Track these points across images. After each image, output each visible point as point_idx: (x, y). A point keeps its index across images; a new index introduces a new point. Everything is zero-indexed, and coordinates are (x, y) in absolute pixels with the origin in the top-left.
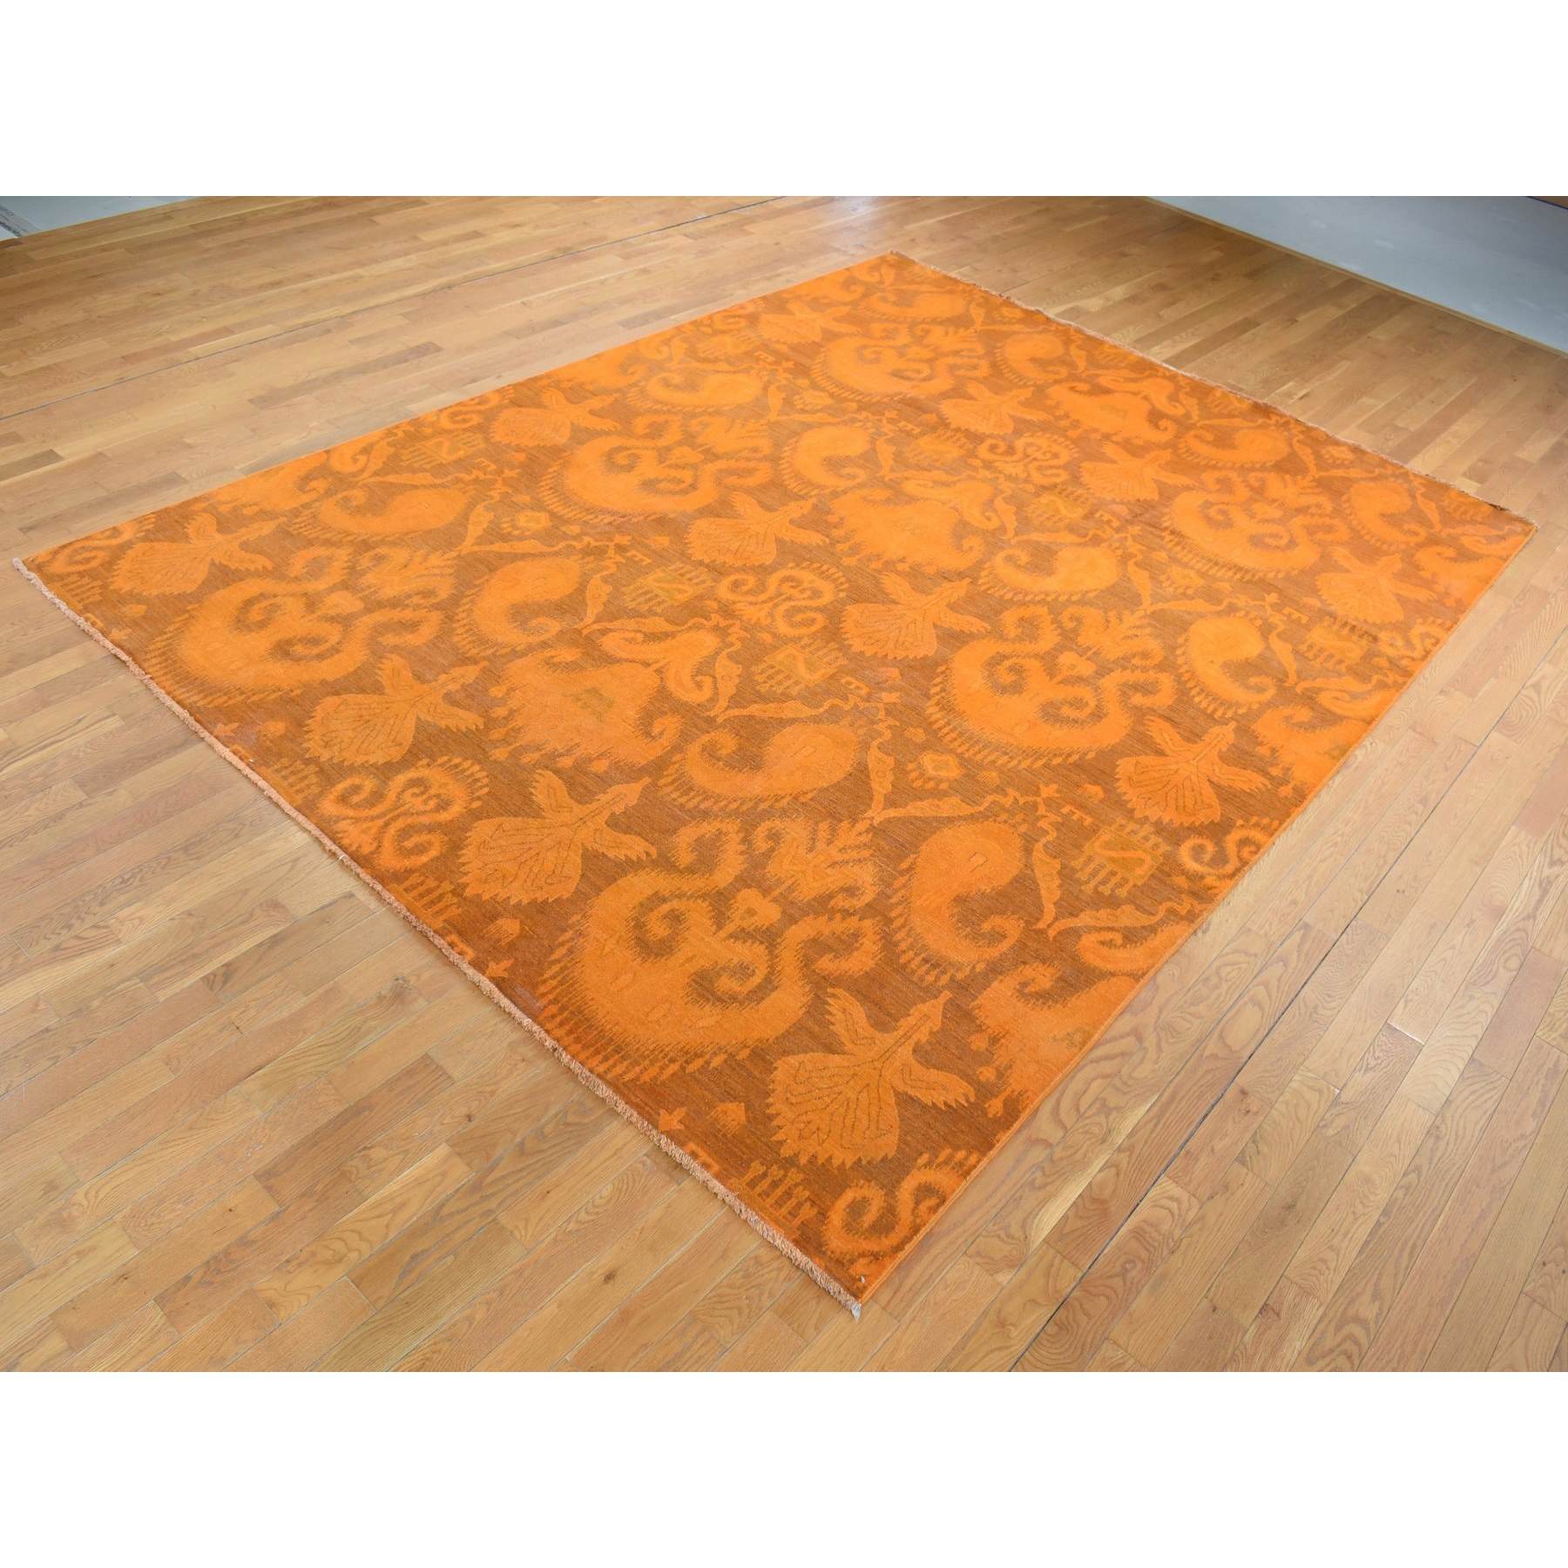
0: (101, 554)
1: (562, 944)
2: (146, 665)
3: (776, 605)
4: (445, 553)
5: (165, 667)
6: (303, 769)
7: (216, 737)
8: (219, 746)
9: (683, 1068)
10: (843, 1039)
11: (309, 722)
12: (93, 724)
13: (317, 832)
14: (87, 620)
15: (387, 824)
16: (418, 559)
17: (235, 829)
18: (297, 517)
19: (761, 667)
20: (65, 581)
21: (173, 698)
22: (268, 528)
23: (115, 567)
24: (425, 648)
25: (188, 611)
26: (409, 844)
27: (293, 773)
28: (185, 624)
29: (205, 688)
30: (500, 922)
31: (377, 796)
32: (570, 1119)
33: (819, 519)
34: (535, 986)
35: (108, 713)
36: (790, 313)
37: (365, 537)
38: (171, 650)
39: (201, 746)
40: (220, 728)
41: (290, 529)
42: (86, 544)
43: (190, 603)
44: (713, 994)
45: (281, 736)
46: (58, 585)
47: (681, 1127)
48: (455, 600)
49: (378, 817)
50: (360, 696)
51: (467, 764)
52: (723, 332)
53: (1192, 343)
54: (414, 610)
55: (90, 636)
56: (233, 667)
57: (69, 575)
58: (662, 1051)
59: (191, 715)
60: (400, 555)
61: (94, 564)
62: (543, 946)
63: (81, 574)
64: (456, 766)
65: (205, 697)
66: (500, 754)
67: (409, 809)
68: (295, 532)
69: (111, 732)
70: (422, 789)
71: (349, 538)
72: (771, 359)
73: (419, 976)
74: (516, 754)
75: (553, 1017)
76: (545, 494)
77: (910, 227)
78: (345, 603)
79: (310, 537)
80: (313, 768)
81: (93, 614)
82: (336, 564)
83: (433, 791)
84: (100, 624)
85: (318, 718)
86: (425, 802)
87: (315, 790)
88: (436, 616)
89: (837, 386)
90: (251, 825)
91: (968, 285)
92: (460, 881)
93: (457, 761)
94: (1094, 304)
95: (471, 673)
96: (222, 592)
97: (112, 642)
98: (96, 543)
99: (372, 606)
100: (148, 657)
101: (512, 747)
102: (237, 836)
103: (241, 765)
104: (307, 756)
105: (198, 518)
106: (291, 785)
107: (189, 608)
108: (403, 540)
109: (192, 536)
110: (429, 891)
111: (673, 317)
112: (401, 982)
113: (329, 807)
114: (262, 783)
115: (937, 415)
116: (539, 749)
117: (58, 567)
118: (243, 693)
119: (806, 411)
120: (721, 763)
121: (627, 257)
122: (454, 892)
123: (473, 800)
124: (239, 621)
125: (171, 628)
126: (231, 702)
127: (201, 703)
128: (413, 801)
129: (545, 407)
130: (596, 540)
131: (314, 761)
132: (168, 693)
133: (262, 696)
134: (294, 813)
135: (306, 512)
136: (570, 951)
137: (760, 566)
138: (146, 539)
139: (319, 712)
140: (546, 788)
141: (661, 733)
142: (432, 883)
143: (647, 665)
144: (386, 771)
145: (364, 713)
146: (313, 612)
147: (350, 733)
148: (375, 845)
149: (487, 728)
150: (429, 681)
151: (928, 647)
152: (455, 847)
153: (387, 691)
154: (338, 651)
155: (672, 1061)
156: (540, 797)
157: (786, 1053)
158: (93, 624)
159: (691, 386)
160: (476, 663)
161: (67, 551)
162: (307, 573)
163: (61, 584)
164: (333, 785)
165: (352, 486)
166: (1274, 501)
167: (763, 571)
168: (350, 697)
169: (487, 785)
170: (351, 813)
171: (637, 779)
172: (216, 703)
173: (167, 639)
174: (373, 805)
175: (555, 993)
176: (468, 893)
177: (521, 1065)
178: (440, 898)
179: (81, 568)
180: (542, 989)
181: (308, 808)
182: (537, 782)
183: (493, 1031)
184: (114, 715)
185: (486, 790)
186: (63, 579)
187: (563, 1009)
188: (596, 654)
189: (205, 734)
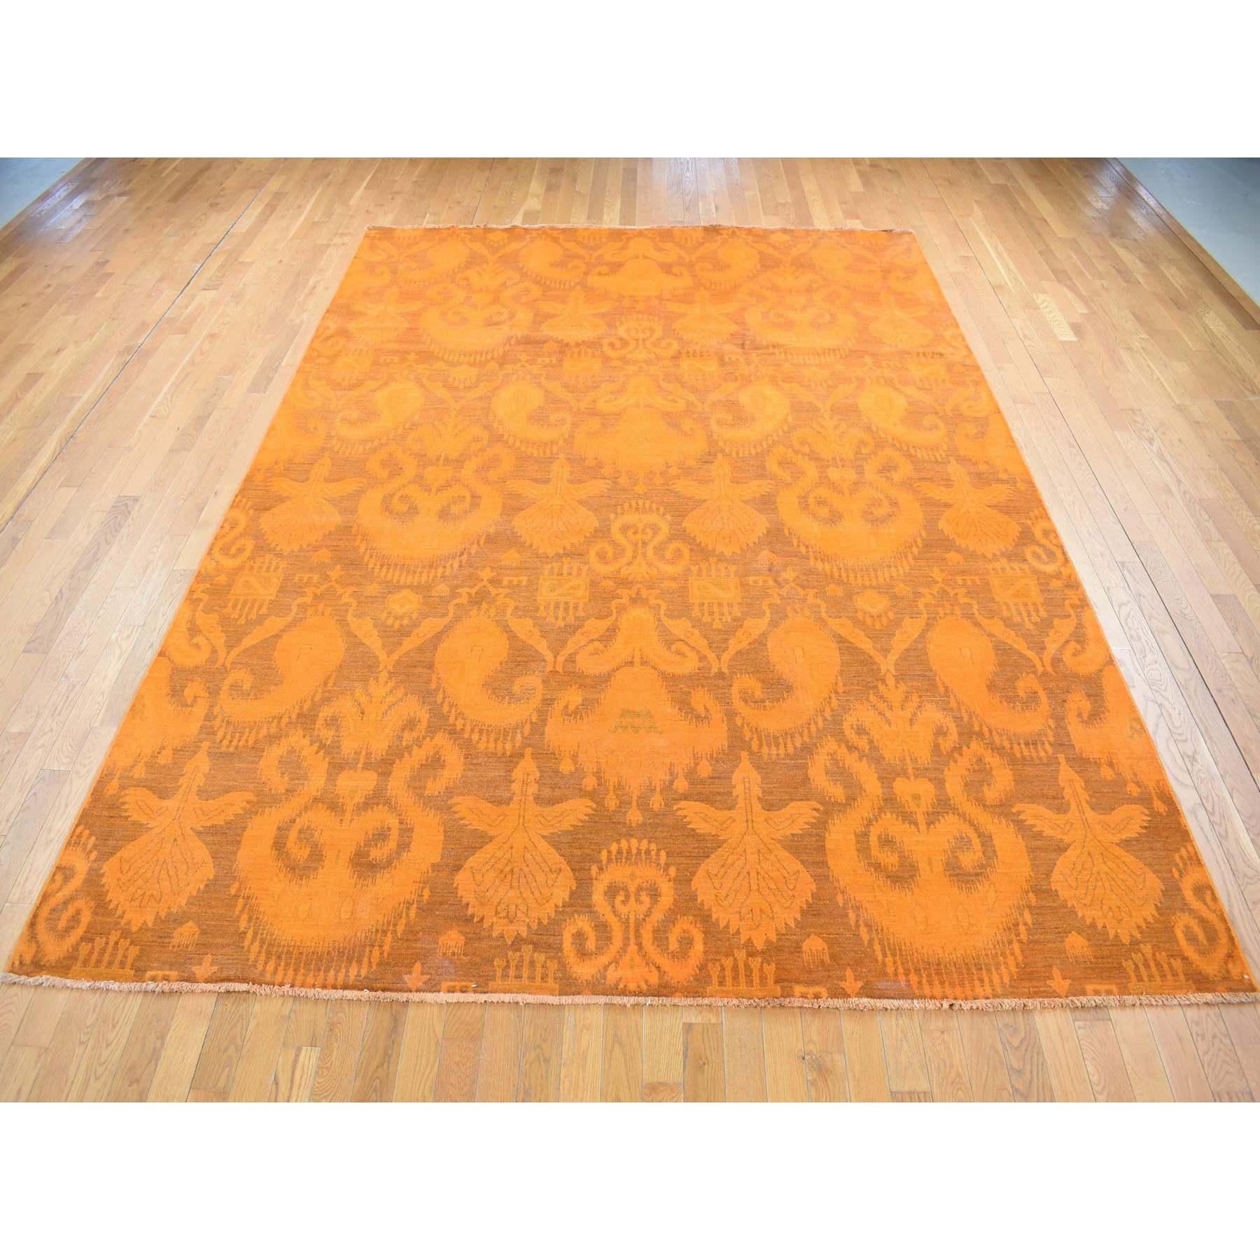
0: (80, 903)
1: (857, 926)
2: (268, 977)
3: (644, 555)
4: (377, 679)
5: (287, 965)
6: (521, 956)
7: (418, 991)
8: (429, 997)
9: (1020, 941)
10: (1058, 837)
11: (470, 911)
12: (293, 1074)
13: (602, 999)
14: (153, 979)
15: (640, 945)
16: (364, 699)
17: (538, 1056)
18: (214, 733)
19: (696, 608)
20: (81, 957)
21: (334, 987)
22: (202, 763)
23: (111, 906)
24: (470, 774)
25: (236, 896)
26: (674, 945)
27: (518, 967)
28: (251, 910)
29: (349, 954)
30: (805, 948)
31: (602, 929)
32: (1016, 1042)
33: (585, 470)
34: (885, 974)
35: (293, 1052)
36: (361, 314)
37: (297, 711)
38: (270, 945)
39: (411, 1011)
40: (411, 979)
41: (223, 749)
42: (52, 902)
43: (229, 886)
44: (970, 875)
45: (466, 943)
46: (78, 967)
47: (1068, 982)
48: (436, 712)
49: (626, 945)
50: (477, 855)
51: (624, 844)
52: (337, 355)
53: (619, 202)
54: (420, 746)
55: (179, 993)
56: (345, 916)
57: (76, 948)
58: (998, 943)
59: (372, 989)
60: (344, 706)
61: (86, 918)
62: (850, 939)
63: (88, 938)
64: (619, 852)
65: (360, 962)
66: (634, 816)
67: (636, 919)
68: (231, 749)
69: (319, 1067)
70: (622, 893)
71: (285, 720)
72: (396, 359)
73: (811, 1041)
74: (644, 805)
75: (920, 983)
76: (383, 573)
77: (353, 202)
78: (356, 784)
79: (250, 743)
80: (527, 950)
81: (152, 969)
82: (304, 753)
83: (632, 888)
84: (174, 974)
85: (472, 901)
86: (638, 900)
87: (553, 966)
88: (441, 739)
89: (465, 355)
90: (544, 1041)
91: (448, 229)
92: (742, 942)
93: (614, 847)
94: (533, 203)
95: (527, 768)
96: (241, 854)
97: (207, 981)
98: (60, 896)
99: (384, 767)
100: (260, 968)
101: (634, 804)
102: (547, 1061)
103: (470, 997)
104: (509, 942)
105: (127, 799)
106: (532, 978)
107: (233, 891)
108: (330, 691)
109: (143, 821)
110: (735, 968)
111: (283, 363)
112: (807, 1057)
113: (585, 971)
114: (507, 998)
115: (553, 341)
116: (653, 790)
117: (54, 950)
118: (385, 932)
119: (470, 387)
120: (767, 703)
121: (184, 331)
122: (751, 954)
123: (666, 870)
124: (294, 869)
125: (243, 924)
126: (386, 948)
127: (363, 972)
128: (633, 910)
129: (288, 498)
130: (472, 587)
131: (518, 943)
132: (324, 987)
133: (404, 921)
134: (565, 1000)
135: (217, 723)
136: (867, 925)
137: (595, 531)
138: (105, 856)
139: (467, 896)
140: (697, 816)
141: (706, 709)
142: (728, 963)
143: (631, 663)
144: (579, 900)
145: (500, 866)
146: (344, 811)
147: (511, 894)
148: (653, 969)
149: (600, 803)
150: (511, 799)
151: (762, 524)
152: (705, 918)
153: (491, 833)
154: (411, 830)
155: (1010, 942)
156: (702, 828)
157: (1048, 875)
158: (166, 978)
159: (370, 415)
160: (522, 756)
161: (41, 926)
162: (292, 779)
163: (79, 964)
164: (560, 949)
165: (224, 671)
166: (791, 291)
167: (602, 532)
168: (472, 861)
169: (659, 850)
170: (604, 960)
171: (739, 758)
172: (375, 960)
173: (254, 937)
174: (609, 939)
175: (900, 966)
176: (759, 945)
177: (946, 1036)
178: (747, 967)
179: (79, 932)
180: (890, 970)
181: (569, 986)
182: (685, 816)
183: (902, 1031)
184: (299, 1050)
185: (663, 853)
186: (76, 959)
187: (917, 971)
188: (588, 681)
189: (403, 996)
